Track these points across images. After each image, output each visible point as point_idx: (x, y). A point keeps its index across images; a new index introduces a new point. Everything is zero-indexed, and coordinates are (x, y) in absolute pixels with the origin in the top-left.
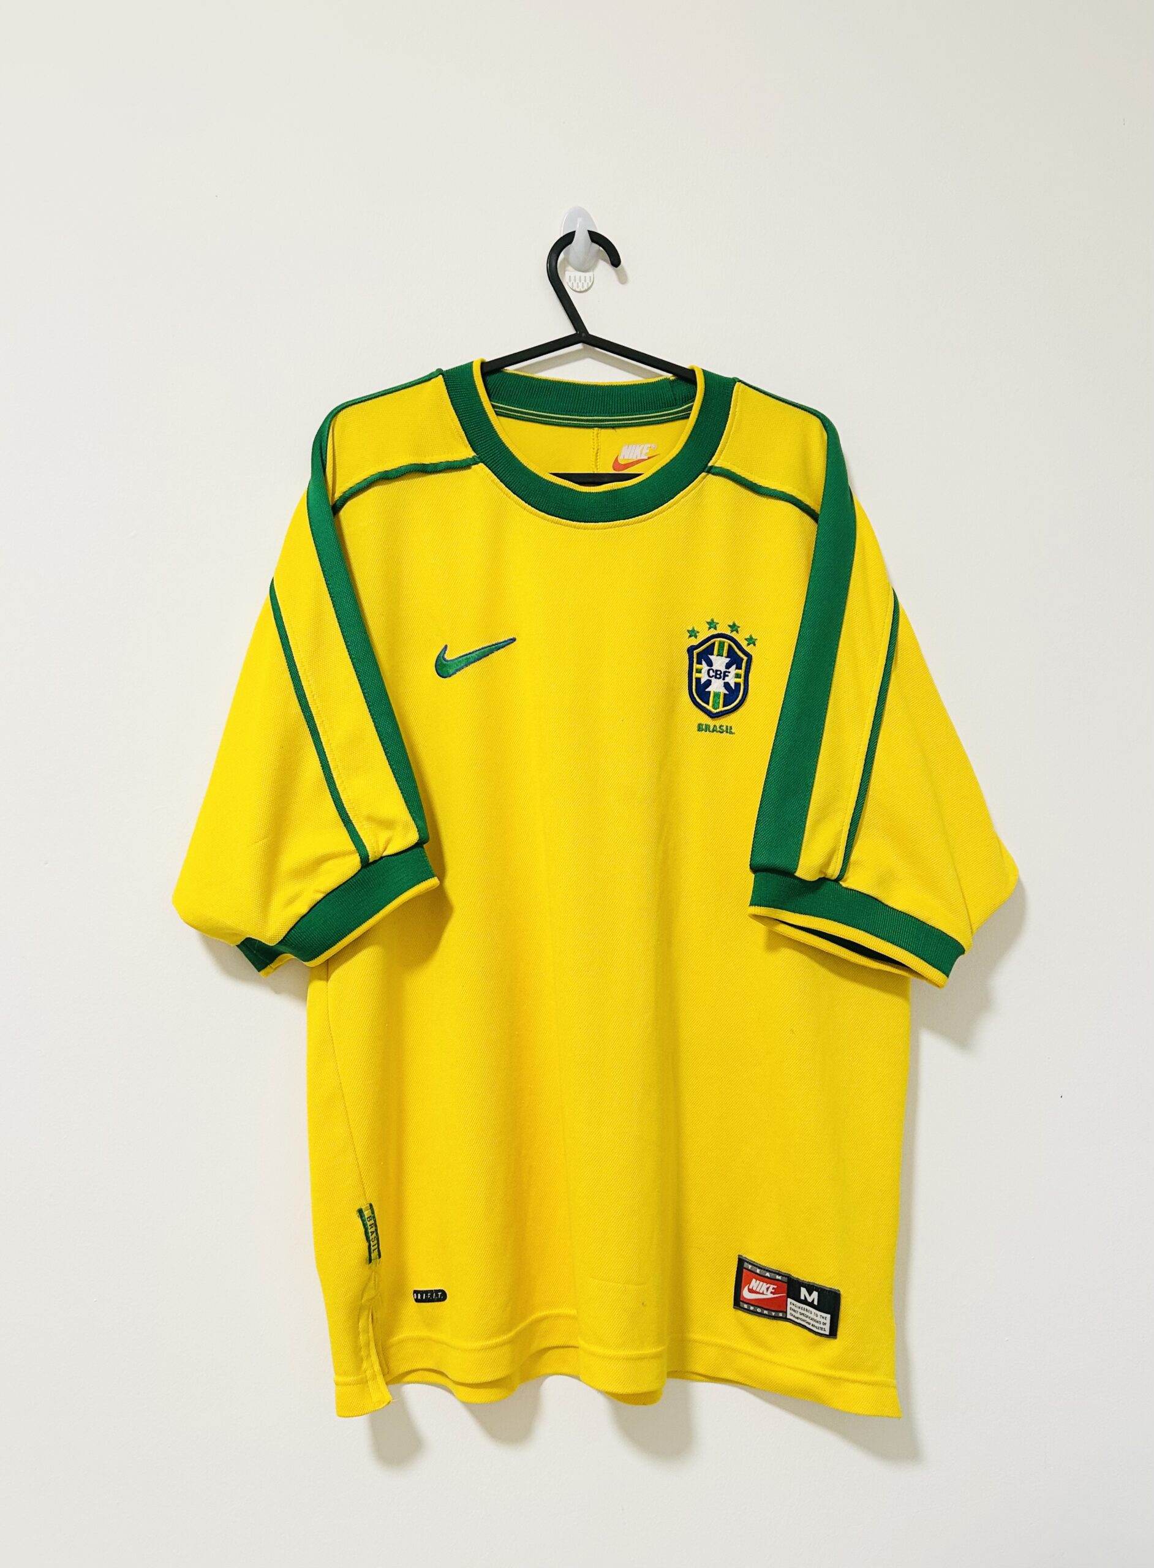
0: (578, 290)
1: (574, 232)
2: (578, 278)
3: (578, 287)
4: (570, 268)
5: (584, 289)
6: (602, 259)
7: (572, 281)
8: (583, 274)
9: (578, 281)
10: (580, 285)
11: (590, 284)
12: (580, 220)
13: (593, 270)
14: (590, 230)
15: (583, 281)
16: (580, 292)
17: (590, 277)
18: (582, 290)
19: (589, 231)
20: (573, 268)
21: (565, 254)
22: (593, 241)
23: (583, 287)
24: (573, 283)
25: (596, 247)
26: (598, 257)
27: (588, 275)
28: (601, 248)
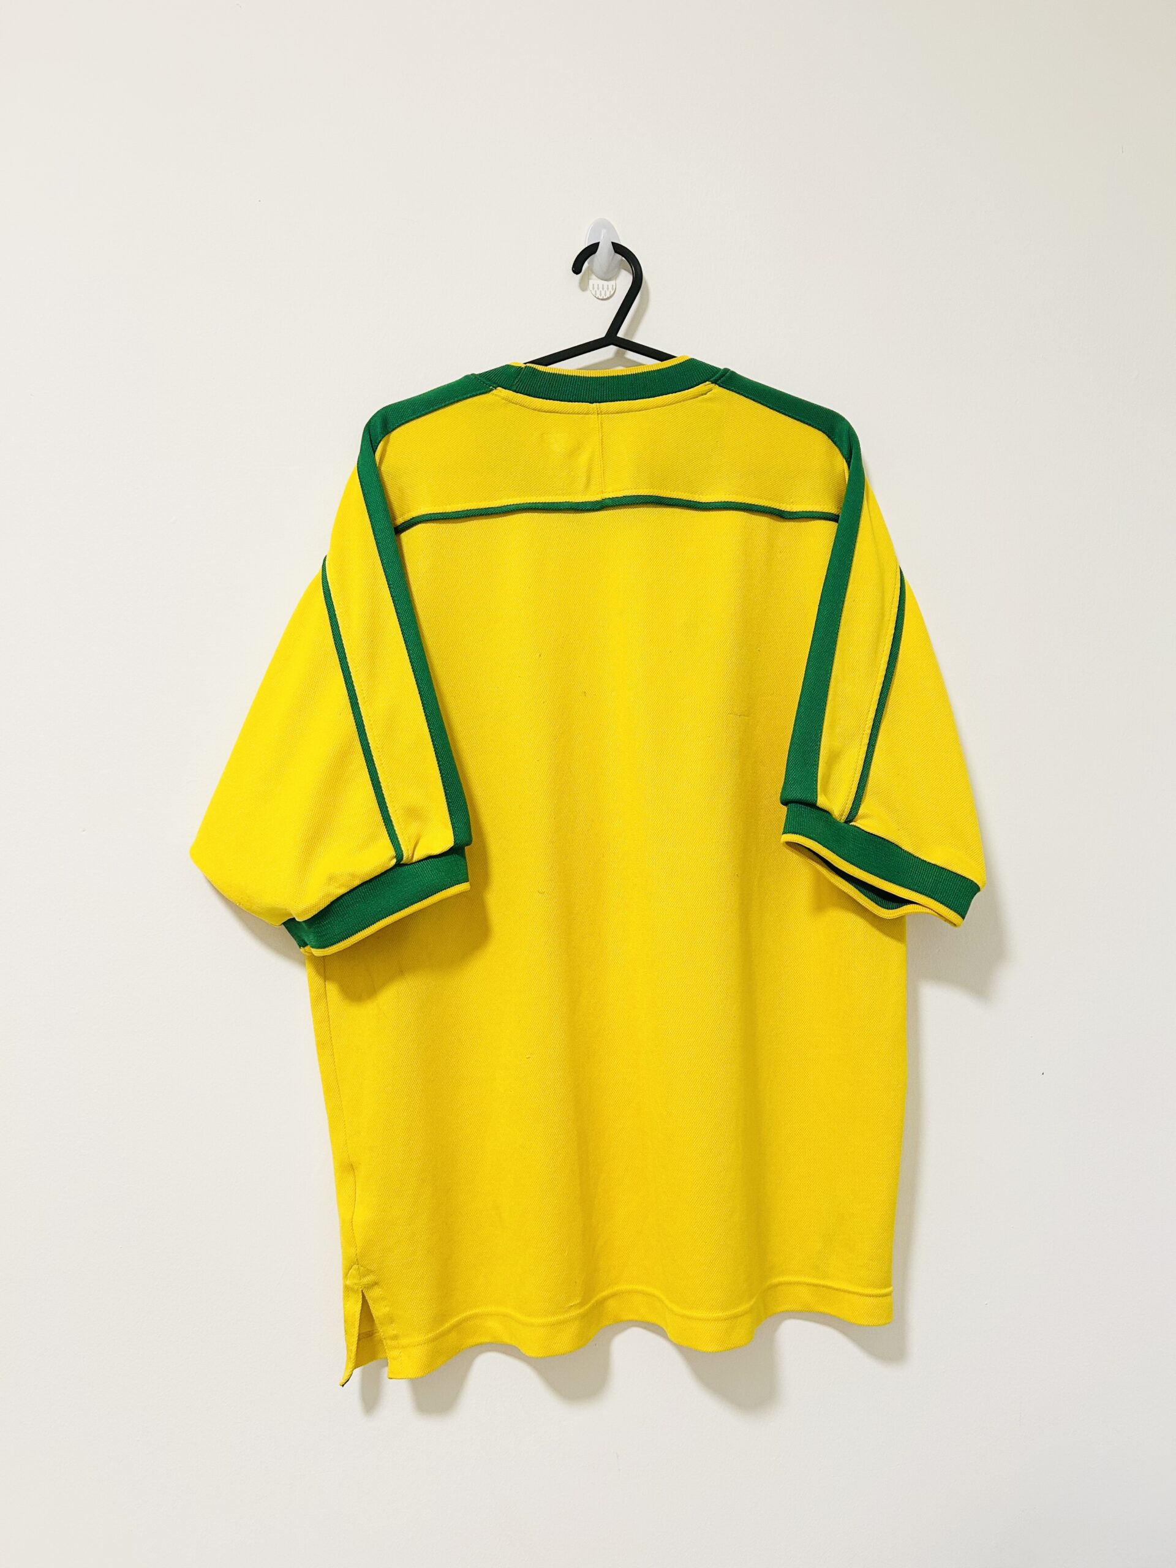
0: (601, 298)
1: (598, 243)
2: (601, 286)
3: (601, 295)
4: (593, 277)
5: (606, 297)
6: (625, 270)
7: (596, 289)
8: (605, 283)
9: (601, 289)
10: (603, 293)
11: (612, 292)
12: (604, 231)
13: (616, 279)
14: (614, 241)
15: (605, 289)
16: (602, 299)
17: (613, 286)
18: (605, 298)
19: (613, 243)
20: (597, 276)
21: (589, 263)
22: (616, 252)
23: (605, 295)
24: (596, 291)
25: (619, 257)
26: (620, 266)
27: (612, 283)
28: (623, 258)
